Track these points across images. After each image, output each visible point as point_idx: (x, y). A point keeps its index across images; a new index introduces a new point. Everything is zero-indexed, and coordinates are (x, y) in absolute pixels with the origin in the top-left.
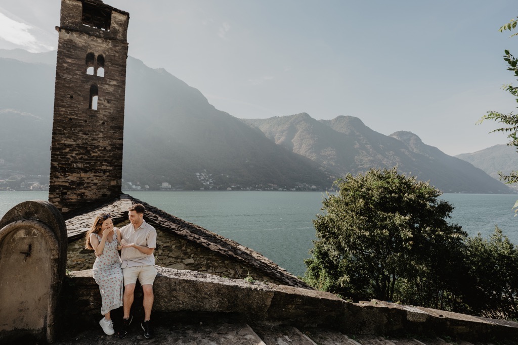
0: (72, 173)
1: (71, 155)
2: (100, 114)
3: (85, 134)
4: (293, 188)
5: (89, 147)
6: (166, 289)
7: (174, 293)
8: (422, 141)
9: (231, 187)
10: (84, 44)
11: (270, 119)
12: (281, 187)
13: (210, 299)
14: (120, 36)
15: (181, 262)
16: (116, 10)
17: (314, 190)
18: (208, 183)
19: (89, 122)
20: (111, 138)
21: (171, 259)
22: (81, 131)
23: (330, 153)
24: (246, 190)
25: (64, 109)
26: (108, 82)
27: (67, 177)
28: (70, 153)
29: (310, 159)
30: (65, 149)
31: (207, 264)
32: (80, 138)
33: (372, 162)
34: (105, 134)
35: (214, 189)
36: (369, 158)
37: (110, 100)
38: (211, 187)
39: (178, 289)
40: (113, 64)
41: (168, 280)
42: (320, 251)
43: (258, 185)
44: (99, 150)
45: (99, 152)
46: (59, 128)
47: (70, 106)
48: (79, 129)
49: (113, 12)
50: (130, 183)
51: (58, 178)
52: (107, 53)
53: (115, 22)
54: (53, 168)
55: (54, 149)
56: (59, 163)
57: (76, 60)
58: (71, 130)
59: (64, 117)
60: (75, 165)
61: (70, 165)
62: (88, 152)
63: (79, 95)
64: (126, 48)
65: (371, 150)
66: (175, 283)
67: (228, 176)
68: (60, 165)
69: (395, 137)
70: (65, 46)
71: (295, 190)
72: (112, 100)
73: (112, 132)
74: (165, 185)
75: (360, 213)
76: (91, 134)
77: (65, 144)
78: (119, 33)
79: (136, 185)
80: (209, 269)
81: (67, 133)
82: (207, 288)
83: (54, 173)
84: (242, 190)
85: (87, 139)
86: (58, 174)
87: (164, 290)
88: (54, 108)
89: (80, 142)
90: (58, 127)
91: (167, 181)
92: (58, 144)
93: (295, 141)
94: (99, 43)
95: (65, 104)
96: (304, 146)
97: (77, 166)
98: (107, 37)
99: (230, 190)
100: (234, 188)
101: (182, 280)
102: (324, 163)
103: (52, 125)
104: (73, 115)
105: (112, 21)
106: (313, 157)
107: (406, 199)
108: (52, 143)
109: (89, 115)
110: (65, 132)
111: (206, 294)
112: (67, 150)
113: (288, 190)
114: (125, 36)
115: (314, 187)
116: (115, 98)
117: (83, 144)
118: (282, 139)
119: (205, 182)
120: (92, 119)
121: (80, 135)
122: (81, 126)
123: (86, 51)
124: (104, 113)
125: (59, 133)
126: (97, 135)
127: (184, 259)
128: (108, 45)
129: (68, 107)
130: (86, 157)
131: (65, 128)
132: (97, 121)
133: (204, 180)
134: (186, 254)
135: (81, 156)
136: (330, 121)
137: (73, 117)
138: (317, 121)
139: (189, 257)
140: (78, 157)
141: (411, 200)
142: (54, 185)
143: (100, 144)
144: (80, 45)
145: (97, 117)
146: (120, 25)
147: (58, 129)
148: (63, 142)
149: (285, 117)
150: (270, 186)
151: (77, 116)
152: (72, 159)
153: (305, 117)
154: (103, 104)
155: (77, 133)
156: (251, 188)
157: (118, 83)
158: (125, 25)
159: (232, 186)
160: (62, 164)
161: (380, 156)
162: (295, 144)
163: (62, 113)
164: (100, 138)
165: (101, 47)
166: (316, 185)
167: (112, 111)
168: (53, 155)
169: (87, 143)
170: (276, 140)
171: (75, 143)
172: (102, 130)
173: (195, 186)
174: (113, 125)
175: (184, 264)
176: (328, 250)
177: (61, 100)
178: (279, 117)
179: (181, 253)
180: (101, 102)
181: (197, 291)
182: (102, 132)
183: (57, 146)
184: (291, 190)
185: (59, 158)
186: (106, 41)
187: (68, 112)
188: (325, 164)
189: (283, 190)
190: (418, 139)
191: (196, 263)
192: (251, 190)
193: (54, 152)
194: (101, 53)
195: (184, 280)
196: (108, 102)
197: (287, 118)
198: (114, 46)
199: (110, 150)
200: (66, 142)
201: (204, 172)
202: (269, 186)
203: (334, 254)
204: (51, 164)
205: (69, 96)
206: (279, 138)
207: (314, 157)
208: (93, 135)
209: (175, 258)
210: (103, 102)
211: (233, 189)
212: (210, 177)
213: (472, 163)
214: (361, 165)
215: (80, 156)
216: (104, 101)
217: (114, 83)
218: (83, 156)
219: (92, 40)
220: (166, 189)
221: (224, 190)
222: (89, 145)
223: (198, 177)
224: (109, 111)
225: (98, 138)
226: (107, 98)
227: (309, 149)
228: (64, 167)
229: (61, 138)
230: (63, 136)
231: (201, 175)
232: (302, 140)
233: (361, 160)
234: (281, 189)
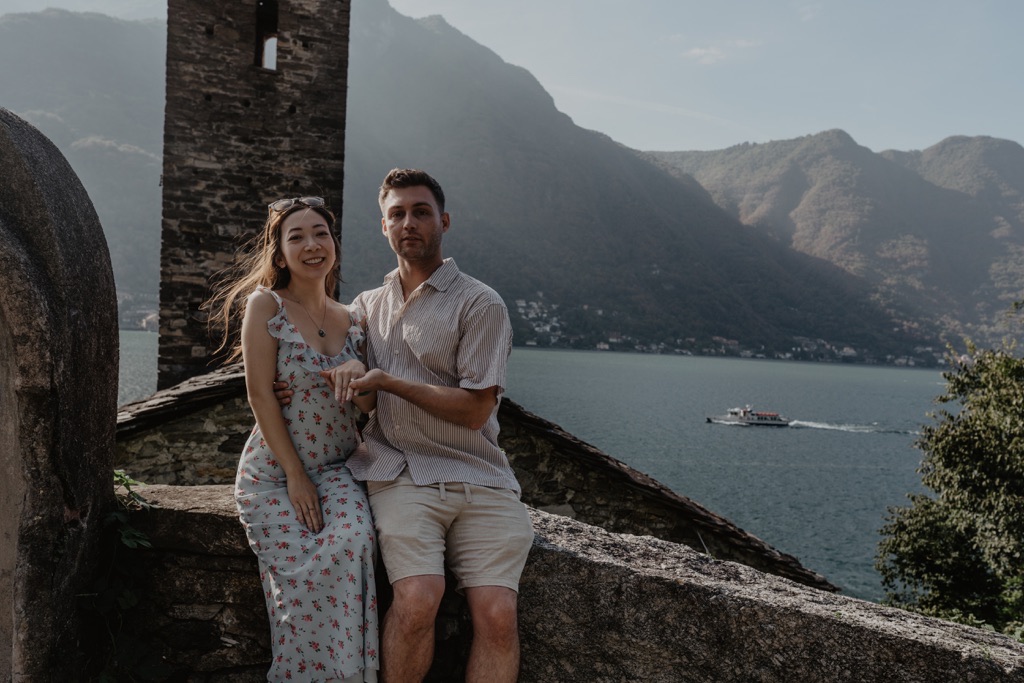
0: (214, 251)
1: (210, 199)
2: (282, 81)
3: (246, 140)
4: (784, 351)
5: (254, 179)
9: (607, 342)
11: (730, 151)
12: (746, 349)
17: (847, 360)
18: (548, 328)
19: (256, 105)
20: (312, 153)
22: (234, 131)
23: (909, 251)
24: (649, 351)
25: (190, 68)
27: (202, 261)
28: (208, 195)
29: (843, 271)
30: (195, 183)
32: (232, 152)
34: (296, 142)
35: (563, 344)
37: (310, 39)
38: (553, 340)
43: (684, 339)
44: (280, 188)
45: (280, 193)
46: (181, 124)
47: (205, 59)
48: (229, 125)
51: (179, 262)
54: (168, 234)
55: (168, 182)
56: (182, 223)
58: (210, 128)
59: (193, 92)
60: (220, 228)
61: (208, 227)
62: (252, 193)
63: (229, 25)
67: (600, 312)
68: (185, 229)
71: (790, 359)
72: (315, 40)
73: (314, 134)
76: (262, 142)
77: (195, 170)
81: (199, 137)
83: (171, 250)
84: (638, 352)
85: (249, 155)
86: (181, 253)
88: (168, 65)
89: (232, 162)
90: (178, 119)
92: (180, 169)
93: (801, 215)
95: (193, 52)
96: (827, 229)
97: (226, 232)
99: (605, 350)
100: (617, 344)
102: (888, 281)
103: (163, 113)
104: (215, 85)
106: (854, 265)
108: (164, 164)
109: (255, 86)
110: (195, 133)
112: (201, 186)
113: (770, 356)
115: (848, 351)
116: (324, 34)
117: (241, 169)
118: (762, 209)
119: (538, 326)
120: (263, 96)
121: (233, 142)
122: (234, 117)
124: (295, 80)
125: (179, 139)
126: (276, 143)
129: (200, 62)
130: (249, 208)
131: (195, 124)
132: (275, 103)
133: (537, 319)
135: (236, 203)
136: (917, 154)
137: (213, 90)
138: (877, 155)
140: (228, 207)
142: (172, 283)
143: (284, 171)
145: (275, 90)
147: (177, 127)
148: (190, 162)
149: (774, 144)
150: (718, 345)
151: (224, 88)
152: (213, 212)
153: (839, 144)
154: (290, 52)
155: (224, 137)
156: (662, 345)
159: (611, 340)
160: (190, 225)
162: (799, 225)
163: (187, 78)
164: (284, 152)
166: (855, 348)
167: (314, 74)
168: (167, 199)
169: (249, 167)
170: (742, 212)
171: (219, 166)
172: (289, 129)
174: (318, 114)
177: (185, 41)
178: (755, 144)
180: (285, 45)
182: (289, 135)
183: (177, 174)
184: (779, 358)
185: (182, 208)
187: (202, 75)
188: (889, 287)
189: (754, 357)
192: (664, 352)
193: (169, 192)
196: (305, 46)
197: (778, 148)
199: (308, 189)
200: (198, 164)
201: (536, 299)
202: (715, 342)
204: (164, 224)
205: (203, 29)
206: (754, 207)
207: (858, 265)
208: (265, 143)
210: (290, 45)
211: (613, 348)
212: (552, 314)
215: (233, 205)
216: (295, 42)
218: (241, 203)
221: (589, 349)
222: (256, 174)
223: (521, 311)
224: (308, 73)
225: (280, 152)
226: (301, 33)
227: (844, 240)
228: (193, 234)
229: (187, 150)
230: (190, 145)
231: (529, 307)
232: (822, 212)
233: (1011, 275)
234: (749, 353)
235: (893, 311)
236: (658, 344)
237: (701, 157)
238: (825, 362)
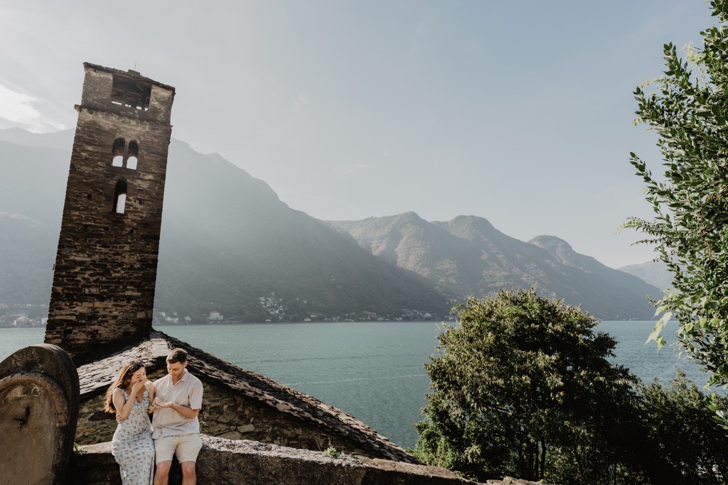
0: (82, 301)
1: (82, 276)
2: (127, 218)
3: (105, 246)
4: (399, 316)
5: (108, 264)
6: (214, 468)
7: (226, 474)
8: (573, 249)
9: (309, 317)
10: (112, 127)
11: (365, 220)
12: (381, 317)
13: (276, 482)
14: (161, 117)
15: (235, 430)
16: (158, 84)
17: (428, 320)
18: (277, 312)
19: (111, 230)
20: (141, 251)
21: (222, 426)
22: (99, 242)
23: (449, 266)
24: (332, 321)
25: (77, 213)
26: (141, 176)
27: (74, 307)
28: (81, 274)
29: (421, 276)
30: (75, 268)
31: (272, 431)
32: (97, 252)
33: (507, 278)
34: (133, 246)
35: (286, 320)
36: (503, 273)
37: (143, 200)
38: (281, 318)
39: (230, 468)
40: (150, 153)
41: (218, 454)
42: (437, 410)
43: (349, 313)
44: (123, 269)
45: (122, 272)
46: (68, 239)
47: (86, 209)
48: (96, 239)
49: (154, 87)
50: (164, 314)
51: (60, 309)
52: (142, 138)
53: (156, 98)
54: (55, 295)
55: (58, 268)
56: (64, 288)
57: (100, 148)
58: (86, 241)
59: (77, 224)
60: (87, 290)
61: (80, 290)
62: (107, 272)
63: (101, 193)
64: (168, 132)
65: (505, 261)
66: (227, 459)
67: (305, 302)
68: (65, 291)
69: (536, 243)
70: (86, 129)
71: (402, 320)
72: (146, 200)
73: (142, 243)
74: (215, 315)
75: (489, 352)
76: (113, 247)
77: (75, 261)
78: (161, 112)
79: (173, 317)
80: (276, 439)
81: (79, 246)
82: (272, 465)
83: (56, 303)
84: (326, 322)
85: (107, 253)
86: (62, 304)
87: (211, 469)
88: (64, 211)
89: (96, 257)
90: (68, 237)
91: (217, 310)
92: (66, 261)
93: (400, 251)
94: (133, 125)
95: (80, 206)
96: (412, 257)
97: (90, 292)
98: (143, 118)
99: (308, 322)
100: (315, 318)
101: (237, 454)
102: (441, 280)
103: (59, 234)
104: (90, 221)
105: (152, 98)
106: (425, 273)
107: (550, 331)
108: (57, 259)
109: (112, 221)
110: (77, 244)
111: (270, 474)
112: (78, 269)
113: (392, 320)
114: (168, 116)
115: (428, 315)
116: (151, 197)
117: (101, 260)
118: (382, 248)
119: (272, 311)
120: (116, 225)
121: (98, 248)
122: (99, 236)
123: (114, 136)
124: (134, 218)
125: (67, 247)
126: (122, 247)
127: (240, 425)
128: (144, 128)
129: (83, 210)
130: (104, 279)
131: (77, 239)
132: (123, 229)
133: (272, 307)
134: (242, 417)
135: (97, 277)
136: (446, 223)
137: (89, 223)
138: (429, 223)
139: (247, 423)
140: (92, 279)
141: (557, 332)
142: (54, 320)
143: (125, 260)
144: (107, 128)
145: (123, 223)
146: (162, 103)
147: (66, 240)
148: (72, 258)
149: (384, 218)
150: (366, 315)
151: (95, 222)
152: (83, 282)
153: (413, 218)
154: (132, 206)
155: (93, 245)
156: (338, 317)
157: (155, 177)
158: (169, 103)
159: (312, 316)
160: (68, 289)
161: (517, 270)
162: (399, 255)
163: (75, 218)
164: (126, 251)
165: (134, 130)
166: (430, 313)
167: (145, 215)
168: (56, 277)
169: (106, 259)
170: (373, 249)
171: (89, 259)
172: (129, 241)
173: (258, 317)
174: (146, 233)
175: (240, 432)
176: (448, 407)
177: (75, 201)
178: (376, 218)
179: (235, 417)
180: (130, 202)
181: (258, 469)
182: (130, 243)
183: (64, 264)
184: (396, 320)
185: (65, 281)
186: (142, 123)
187: (83, 216)
188: (442, 283)
189: (384, 321)
190: (566, 246)
191: (257, 430)
192: (339, 321)
193: (58, 273)
194: (133, 138)
195: (239, 454)
196: (140, 203)
197: (388, 220)
198: (153, 129)
199: (139, 269)
200: (76, 258)
201: (270, 297)
202: (365, 314)
203: (456, 412)
204: (53, 289)
205: (86, 195)
206: (378, 247)
207: (427, 273)
208: (116, 247)
209: (227, 424)
210: (133, 202)
211: (313, 320)
212: (279, 304)
213: (643, 278)
214: (493, 282)
215: (95, 278)
216: (135, 201)
217: (150, 177)
218: (100, 277)
219: (123, 122)
220: (216, 322)
221: (300, 322)
222: (109, 262)
223: (263, 303)
224: (141, 215)
225: (123, 251)
226: (139, 197)
227: (420, 261)
228: (71, 294)
229: (71, 252)
230: (73, 249)
231: (267, 301)
232: (409, 249)
233: (491, 276)
234: (381, 319)
235: (445, 294)
236: (336, 317)
237: (351, 223)
238: (418, 321)
